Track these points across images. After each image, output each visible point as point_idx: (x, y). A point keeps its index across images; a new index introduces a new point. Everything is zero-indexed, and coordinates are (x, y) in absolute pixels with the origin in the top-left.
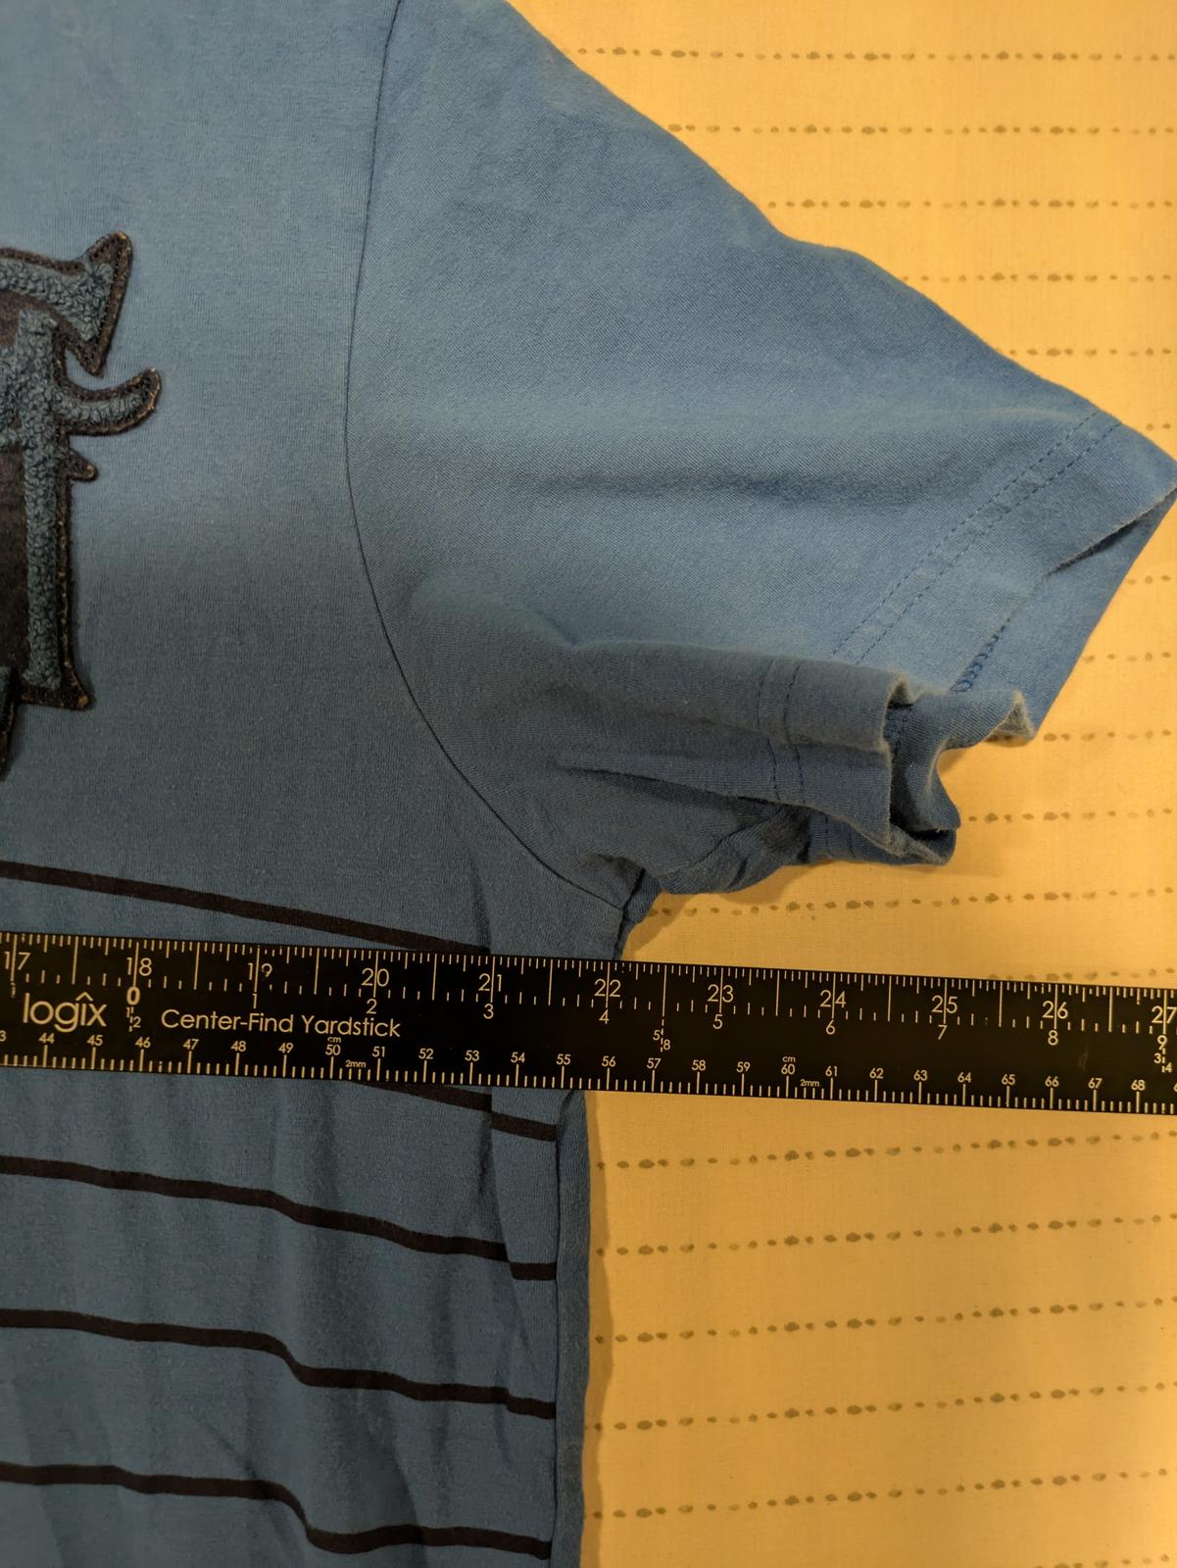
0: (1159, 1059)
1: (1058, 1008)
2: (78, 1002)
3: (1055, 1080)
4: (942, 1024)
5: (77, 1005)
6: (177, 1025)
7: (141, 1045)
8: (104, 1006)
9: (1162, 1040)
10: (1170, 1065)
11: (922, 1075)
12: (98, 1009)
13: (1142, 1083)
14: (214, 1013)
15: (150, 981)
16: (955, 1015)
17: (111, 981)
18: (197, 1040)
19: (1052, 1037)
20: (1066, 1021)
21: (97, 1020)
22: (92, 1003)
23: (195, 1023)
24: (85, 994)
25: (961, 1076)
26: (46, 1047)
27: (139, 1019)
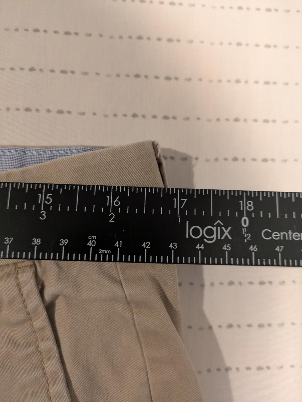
2: (215, 226)
5: (215, 227)
6: (270, 238)
7: (252, 249)
8: (230, 228)
12: (226, 229)
14: (290, 231)
15: (253, 214)
17: (232, 214)
18: (282, 246)
21: (226, 236)
22: (223, 226)
23: (280, 237)
24: (219, 221)
26: (200, 251)
27: (250, 235)
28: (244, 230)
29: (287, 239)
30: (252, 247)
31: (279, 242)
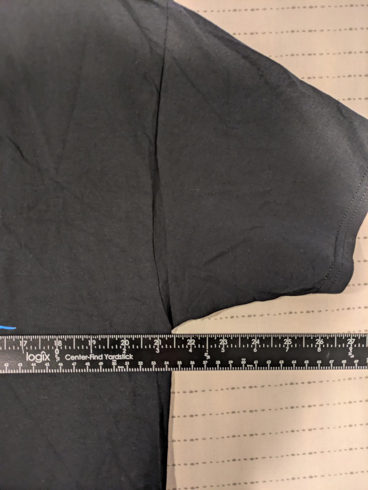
0: (350, 354)
1: (320, 341)
2: (42, 354)
3: (320, 361)
4: (287, 347)
6: (70, 359)
8: (49, 355)
9: (351, 348)
11: (282, 362)
12: (47, 355)
13: (345, 361)
14: (80, 355)
15: (61, 347)
16: (291, 345)
17: (50, 348)
20: (323, 345)
22: (45, 354)
23: (75, 358)
24: (43, 352)
25: (293, 362)
27: (59, 358)
28: (56, 356)
29: (78, 359)
30: (60, 363)
31: (74, 361)
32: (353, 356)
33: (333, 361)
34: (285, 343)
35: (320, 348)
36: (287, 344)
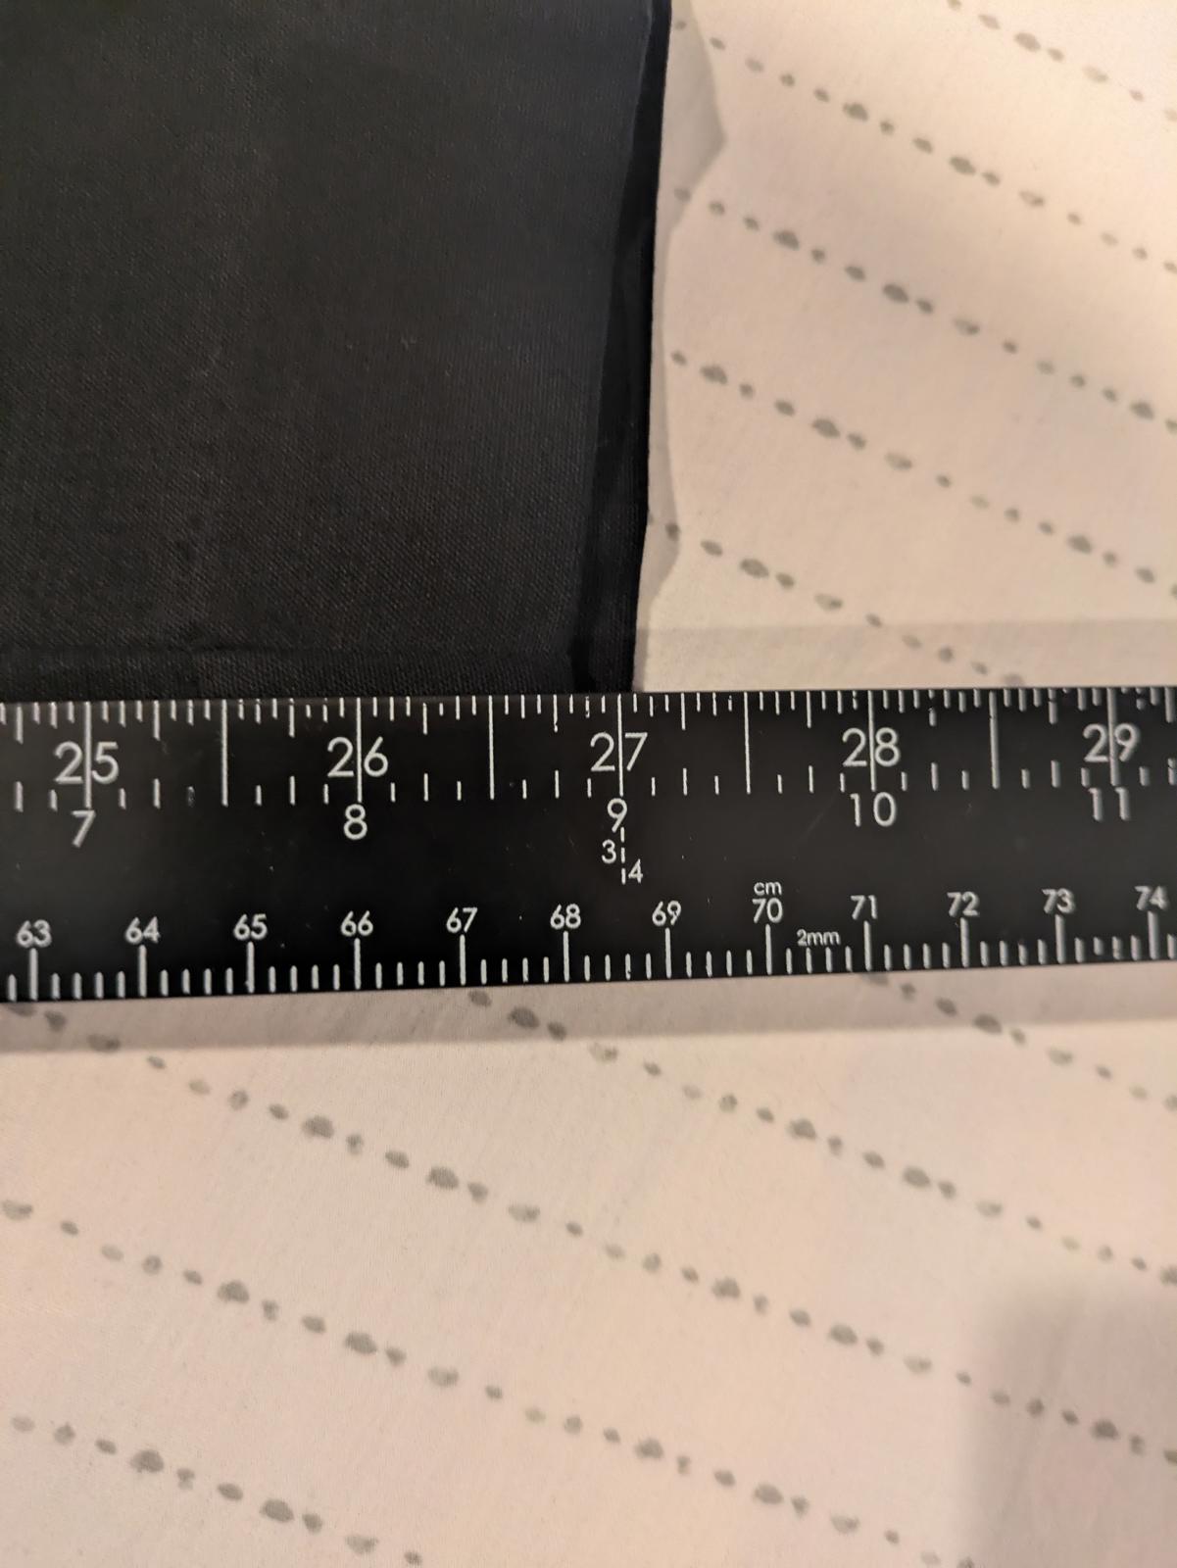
0: (612, 853)
1: (365, 752)
3: (364, 921)
4: (82, 807)
9: (617, 809)
10: (639, 861)
11: (35, 932)
13: (574, 911)
16: (114, 787)
19: (352, 820)
20: (385, 780)
25: (133, 927)
32: (637, 873)
33: (474, 911)
34: (63, 778)
35: (363, 814)
36: (78, 779)
